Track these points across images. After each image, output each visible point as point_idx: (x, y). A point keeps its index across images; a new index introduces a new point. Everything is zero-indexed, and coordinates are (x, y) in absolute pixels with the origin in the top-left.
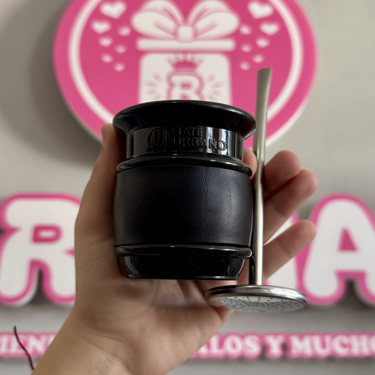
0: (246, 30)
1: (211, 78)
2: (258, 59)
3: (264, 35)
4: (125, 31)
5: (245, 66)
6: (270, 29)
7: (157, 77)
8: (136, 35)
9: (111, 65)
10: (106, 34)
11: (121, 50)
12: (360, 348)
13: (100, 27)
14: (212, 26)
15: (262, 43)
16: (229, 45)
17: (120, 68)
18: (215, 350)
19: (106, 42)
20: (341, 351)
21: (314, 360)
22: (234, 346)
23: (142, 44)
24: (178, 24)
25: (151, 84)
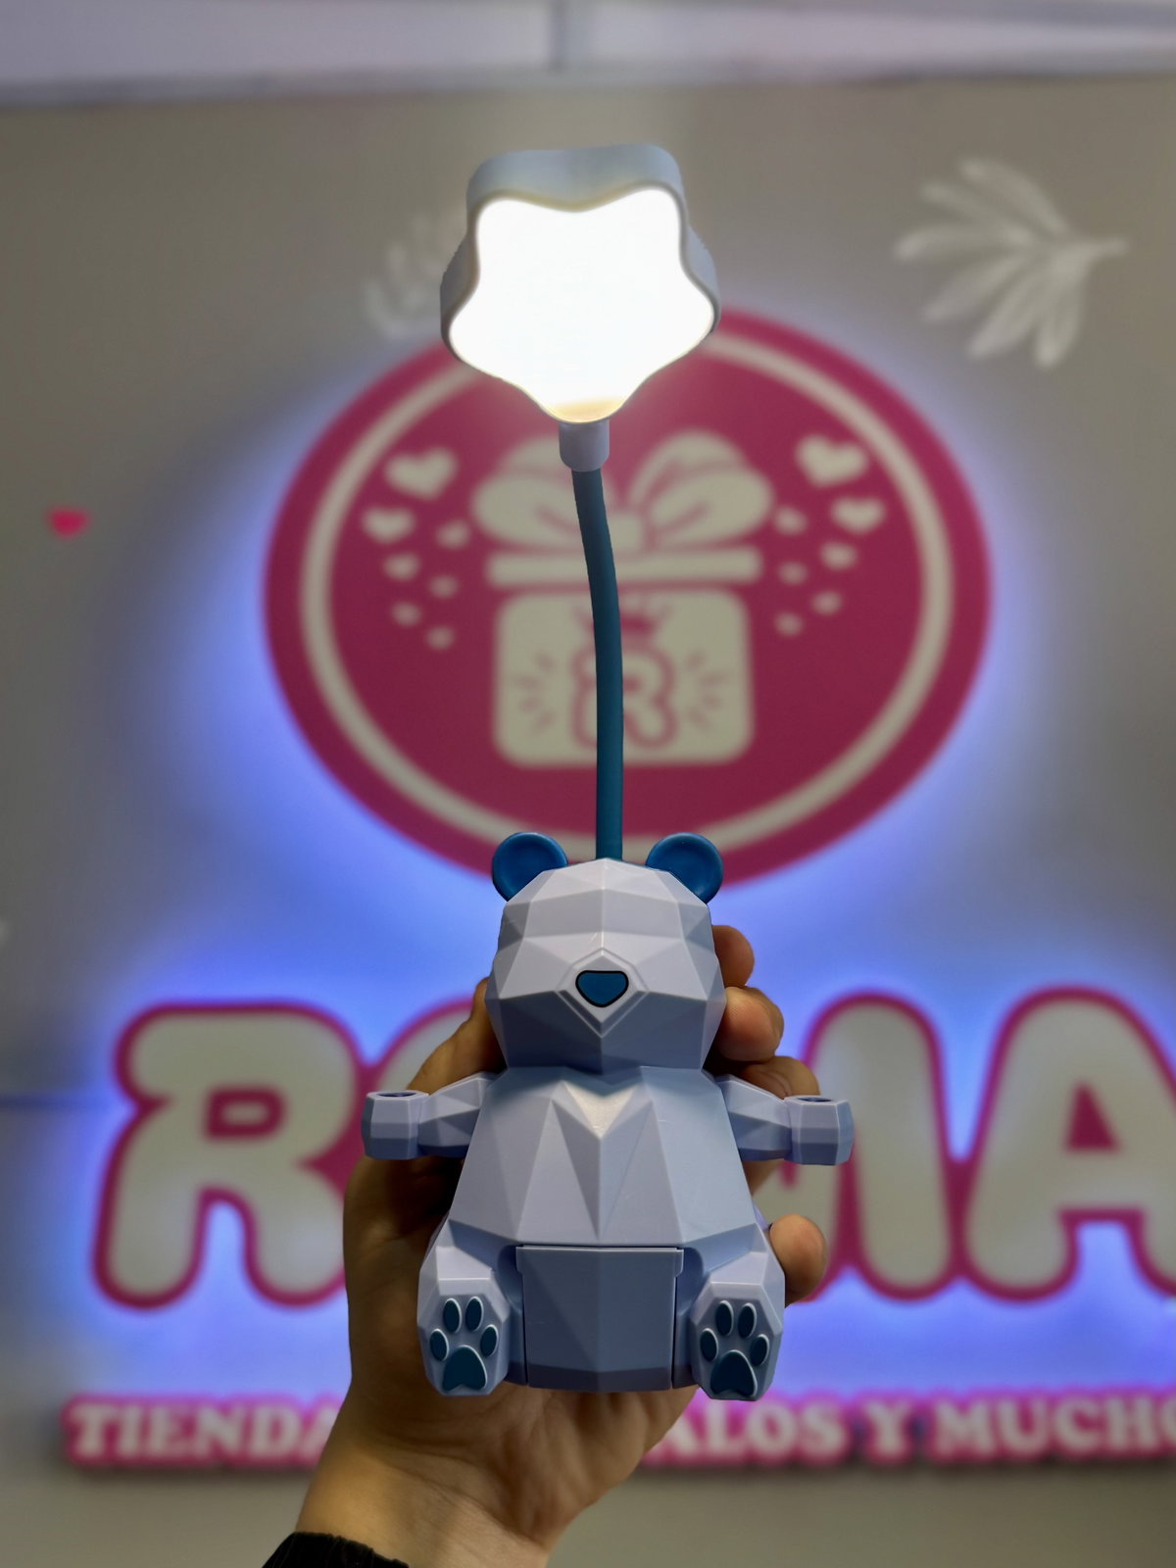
0: (791, 521)
1: (695, 660)
2: (827, 603)
3: (842, 535)
4: (453, 535)
5: (789, 624)
6: (860, 515)
8: (483, 545)
9: (417, 633)
10: (401, 546)
11: (444, 587)
12: (1132, 1431)
13: (387, 525)
14: (697, 513)
15: (838, 556)
16: (745, 565)
17: (440, 638)
18: (718, 1442)
19: (402, 567)
20: (1077, 1440)
21: (1001, 1464)
22: (772, 1427)
23: (503, 570)
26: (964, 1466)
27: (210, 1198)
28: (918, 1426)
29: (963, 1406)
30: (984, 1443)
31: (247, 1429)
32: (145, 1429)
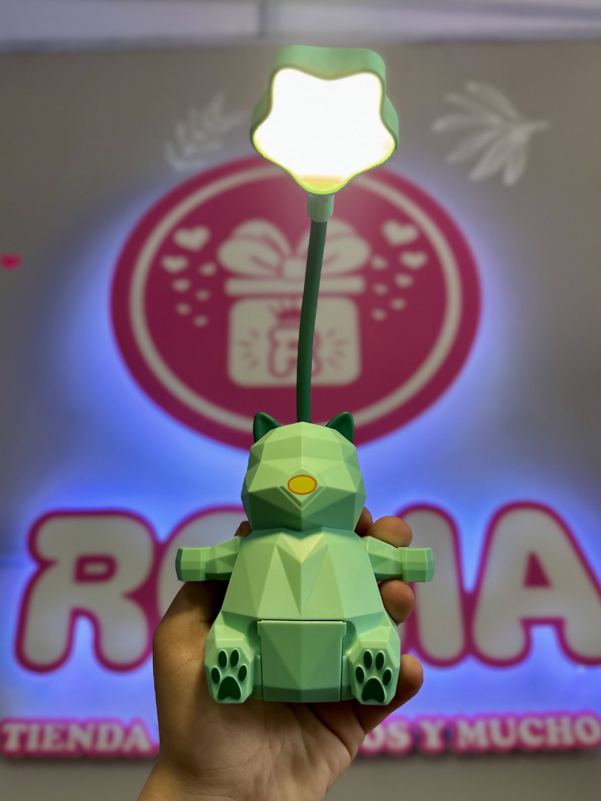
0: (379, 263)
2: (398, 304)
3: (406, 270)
4: (208, 269)
5: (379, 315)
6: (414, 260)
7: (255, 334)
8: (224, 274)
9: (189, 318)
10: (181, 275)
11: (203, 295)
12: (560, 735)
13: (174, 264)
14: (332, 258)
15: (404, 281)
16: (356, 285)
17: (201, 321)
19: (182, 285)
20: (532, 741)
21: (491, 753)
23: (233, 287)
24: (283, 257)
25: (246, 344)
26: (472, 754)
27: (77, 614)
28: (448, 734)
29: (472, 723)
30: (483, 742)
31: (95, 736)
32: (41, 736)
